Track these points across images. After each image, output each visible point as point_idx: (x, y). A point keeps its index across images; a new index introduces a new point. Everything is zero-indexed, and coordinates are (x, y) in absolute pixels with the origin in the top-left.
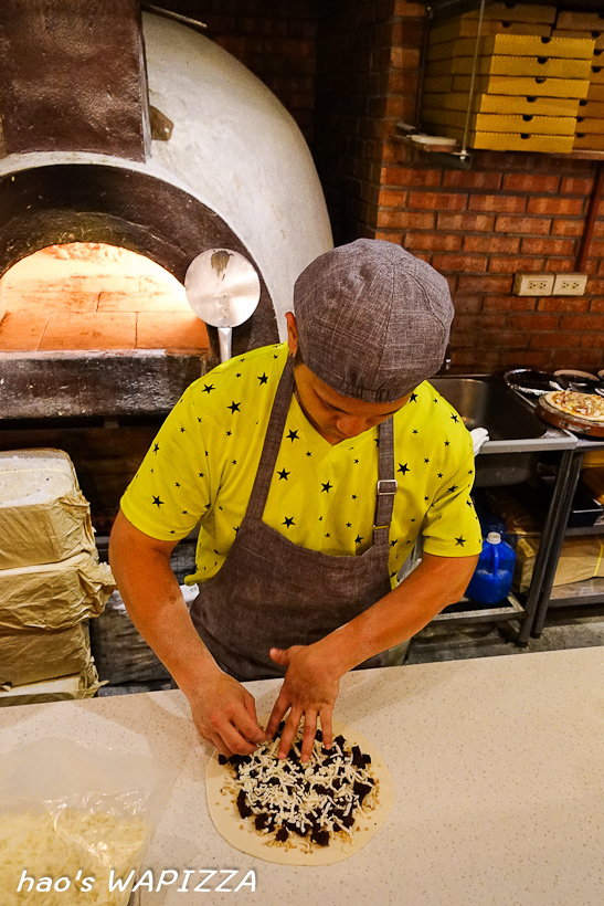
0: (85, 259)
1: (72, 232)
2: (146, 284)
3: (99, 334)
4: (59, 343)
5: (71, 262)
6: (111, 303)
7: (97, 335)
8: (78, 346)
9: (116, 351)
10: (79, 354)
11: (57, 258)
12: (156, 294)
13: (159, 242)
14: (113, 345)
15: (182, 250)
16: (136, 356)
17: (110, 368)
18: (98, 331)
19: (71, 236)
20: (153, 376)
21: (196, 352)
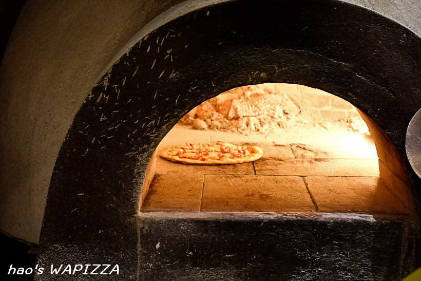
0: (224, 129)
1: (264, 71)
2: (300, 152)
3: (267, 196)
4: (223, 203)
5: (210, 132)
6: (269, 167)
7: (264, 197)
8: (247, 207)
9: (295, 214)
10: (252, 215)
11: (194, 128)
12: (316, 160)
13: (364, 82)
14: (289, 208)
15: (391, 91)
16: (321, 219)
17: (288, 233)
18: (265, 193)
19: (262, 75)
20: (340, 245)
21: (395, 217)
